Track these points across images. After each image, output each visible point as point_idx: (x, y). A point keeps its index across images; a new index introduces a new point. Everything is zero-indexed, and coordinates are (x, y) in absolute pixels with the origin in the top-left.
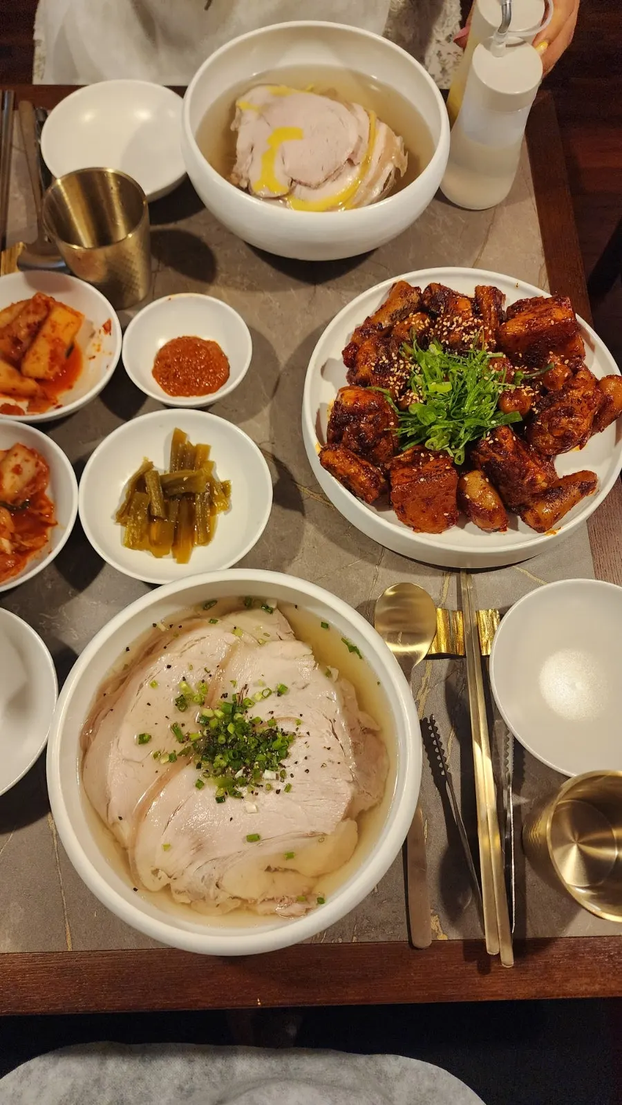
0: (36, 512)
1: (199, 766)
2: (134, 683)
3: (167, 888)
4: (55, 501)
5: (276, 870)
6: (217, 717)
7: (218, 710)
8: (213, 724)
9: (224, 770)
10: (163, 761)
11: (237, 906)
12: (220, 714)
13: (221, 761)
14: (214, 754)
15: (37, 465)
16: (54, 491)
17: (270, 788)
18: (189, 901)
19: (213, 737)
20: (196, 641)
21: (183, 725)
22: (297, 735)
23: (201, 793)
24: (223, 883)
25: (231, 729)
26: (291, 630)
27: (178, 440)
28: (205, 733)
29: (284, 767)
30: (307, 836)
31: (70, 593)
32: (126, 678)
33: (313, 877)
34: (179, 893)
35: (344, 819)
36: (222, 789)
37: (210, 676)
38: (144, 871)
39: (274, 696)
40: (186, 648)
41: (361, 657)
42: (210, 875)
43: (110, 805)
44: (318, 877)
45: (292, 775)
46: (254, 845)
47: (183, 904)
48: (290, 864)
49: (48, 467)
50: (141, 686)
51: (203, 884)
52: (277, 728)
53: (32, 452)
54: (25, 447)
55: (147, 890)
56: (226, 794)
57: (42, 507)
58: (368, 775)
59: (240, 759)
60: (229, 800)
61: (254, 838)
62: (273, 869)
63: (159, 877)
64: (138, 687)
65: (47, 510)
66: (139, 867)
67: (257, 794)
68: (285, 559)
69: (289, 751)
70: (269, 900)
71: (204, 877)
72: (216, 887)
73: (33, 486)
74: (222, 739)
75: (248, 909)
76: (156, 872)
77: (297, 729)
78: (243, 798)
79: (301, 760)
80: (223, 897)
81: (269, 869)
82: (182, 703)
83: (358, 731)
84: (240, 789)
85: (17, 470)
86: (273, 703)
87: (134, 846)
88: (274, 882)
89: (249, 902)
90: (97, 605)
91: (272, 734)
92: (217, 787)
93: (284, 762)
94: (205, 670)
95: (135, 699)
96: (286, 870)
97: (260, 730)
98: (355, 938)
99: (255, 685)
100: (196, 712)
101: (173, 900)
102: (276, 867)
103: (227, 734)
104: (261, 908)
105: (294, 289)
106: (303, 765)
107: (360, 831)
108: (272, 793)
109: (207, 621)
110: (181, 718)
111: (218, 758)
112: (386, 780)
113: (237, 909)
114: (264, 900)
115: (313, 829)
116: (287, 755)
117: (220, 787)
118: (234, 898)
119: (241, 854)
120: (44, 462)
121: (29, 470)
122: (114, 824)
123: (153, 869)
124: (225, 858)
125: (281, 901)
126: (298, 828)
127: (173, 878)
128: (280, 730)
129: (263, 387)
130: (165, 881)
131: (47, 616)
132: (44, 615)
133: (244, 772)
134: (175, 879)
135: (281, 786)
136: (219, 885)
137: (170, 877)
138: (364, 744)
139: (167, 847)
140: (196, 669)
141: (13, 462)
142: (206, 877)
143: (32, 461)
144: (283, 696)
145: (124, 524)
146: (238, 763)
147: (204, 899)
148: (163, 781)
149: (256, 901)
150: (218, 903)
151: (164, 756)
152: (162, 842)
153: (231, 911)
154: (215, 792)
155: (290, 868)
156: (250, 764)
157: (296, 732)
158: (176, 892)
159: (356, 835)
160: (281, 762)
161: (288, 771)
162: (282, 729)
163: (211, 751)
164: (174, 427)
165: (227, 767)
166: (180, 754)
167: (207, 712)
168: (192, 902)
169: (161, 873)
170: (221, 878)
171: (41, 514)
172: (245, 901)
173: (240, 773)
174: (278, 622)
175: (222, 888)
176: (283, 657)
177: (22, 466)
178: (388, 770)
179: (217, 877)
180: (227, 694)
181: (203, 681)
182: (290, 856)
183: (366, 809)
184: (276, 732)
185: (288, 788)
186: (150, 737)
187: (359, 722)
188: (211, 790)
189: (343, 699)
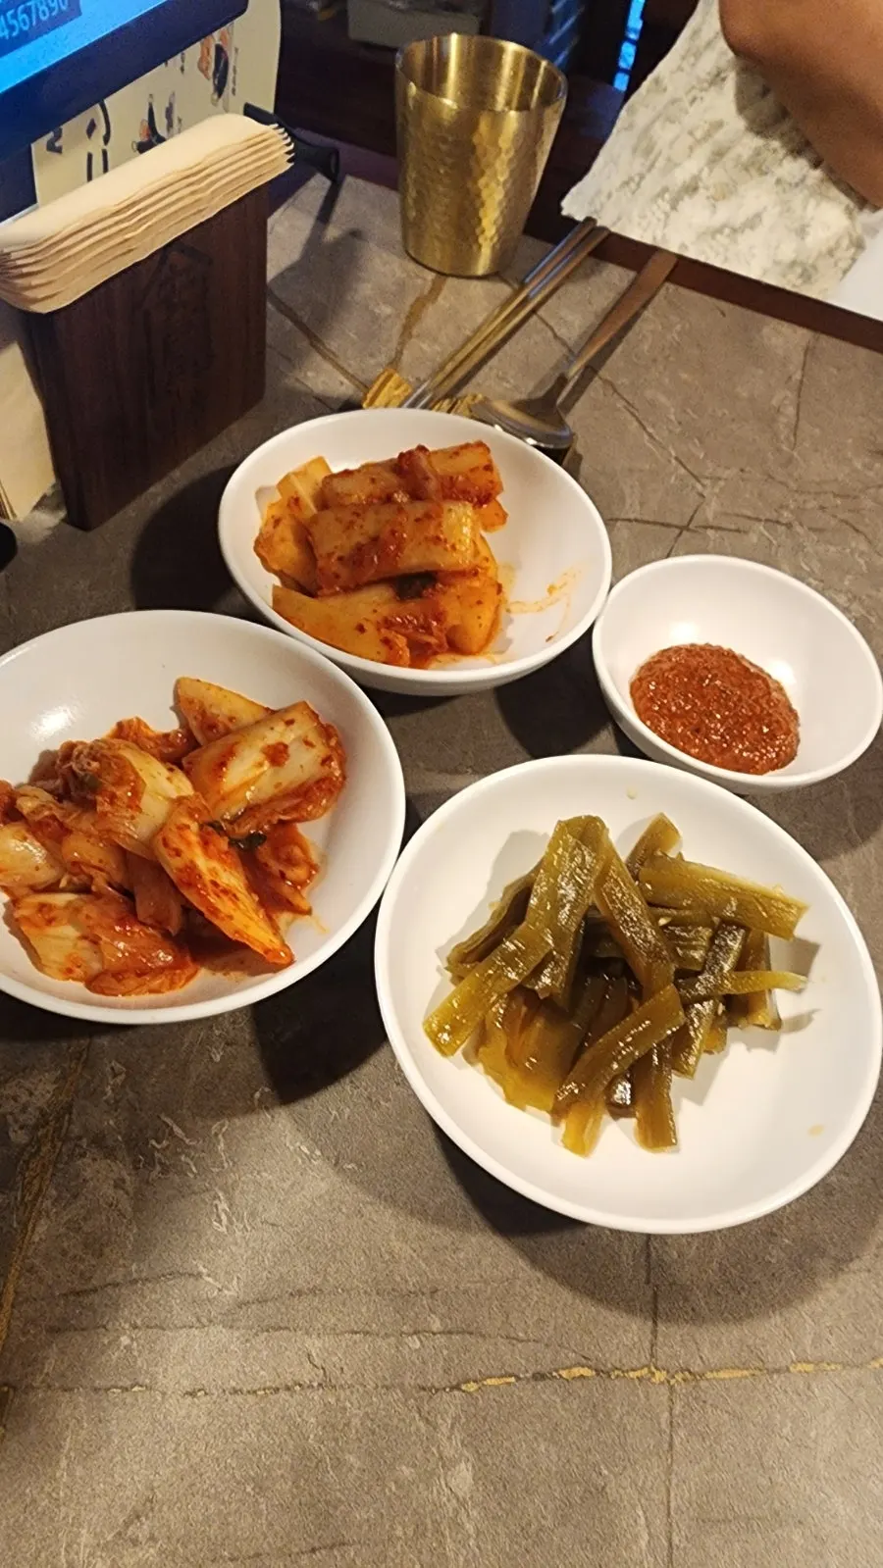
0: (275, 867)
4: (324, 857)
15: (326, 761)
16: (333, 835)
31: (257, 1095)
49: (344, 777)
53: (326, 732)
54: (316, 716)
57: (291, 862)
65: (299, 873)
68: (823, 1254)
73: (296, 801)
85: (277, 755)
90: (310, 1158)
120: (342, 764)
121: (303, 763)
129: (850, 814)
131: (177, 1130)
132: (169, 1121)
141: (276, 734)
143: (320, 751)
145: (458, 978)
164: (659, 812)
171: (283, 876)
177: (291, 750)
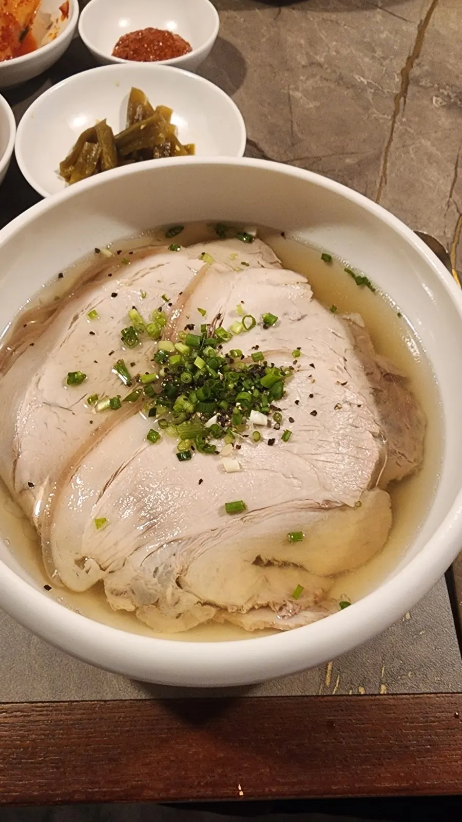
1: (152, 413)
2: (66, 314)
3: (98, 588)
5: (270, 564)
6: (179, 353)
7: (180, 344)
8: (174, 360)
9: (188, 416)
10: (101, 406)
11: (212, 616)
12: (182, 348)
13: (183, 403)
14: (174, 397)
17: (258, 439)
18: (132, 608)
19: (173, 375)
20: (152, 268)
21: (133, 365)
22: (296, 369)
23: (155, 447)
24: (187, 579)
25: (199, 363)
26: (277, 259)
27: (136, 98)
28: (162, 372)
29: (280, 410)
30: (320, 509)
32: (55, 310)
33: (327, 576)
34: (117, 595)
35: (372, 487)
36: (187, 441)
37: (170, 305)
38: (64, 560)
39: (258, 329)
40: (137, 277)
41: (373, 290)
42: (166, 566)
43: (19, 461)
44: (336, 576)
45: (291, 420)
46: (237, 518)
47: (123, 612)
48: (293, 554)
50: (76, 318)
51: (156, 580)
52: (265, 363)
55: (67, 589)
56: (193, 449)
58: (400, 431)
59: (214, 401)
60: (197, 457)
61: (236, 509)
62: (266, 562)
63: (86, 568)
64: (71, 319)
66: (56, 553)
67: (239, 447)
69: (285, 389)
70: (262, 607)
71: (157, 569)
72: (176, 585)
74: (186, 376)
75: (227, 623)
76: (81, 562)
77: (295, 362)
78: (218, 453)
79: (304, 400)
80: (188, 601)
81: (258, 561)
82: (130, 336)
83: (378, 376)
84: (214, 442)
86: (257, 336)
87: (50, 523)
88: (267, 581)
89: (230, 610)
91: (258, 371)
92: (178, 440)
93: (278, 404)
94: (164, 297)
95: (66, 332)
96: (285, 564)
97: (240, 365)
98: (383, 687)
99: (232, 315)
100: (149, 347)
101: (108, 608)
102: (270, 558)
103: (195, 369)
104: (249, 620)
105: (259, 9)
106: (307, 406)
107: (394, 508)
108: (263, 446)
109: (166, 247)
110: (128, 355)
111: (180, 399)
112: (424, 438)
113: (211, 623)
114: (253, 609)
115: (328, 496)
116: (282, 395)
117: (183, 439)
118: (205, 604)
119: (217, 532)
122: (23, 491)
123: (79, 557)
124: (192, 539)
125: (281, 609)
126: (304, 493)
127: (108, 570)
128: (270, 366)
130: (96, 575)
133: (219, 419)
134: (111, 572)
135: (276, 435)
136: (181, 584)
137: (104, 570)
138: (388, 391)
139: (100, 523)
140: (149, 298)
142: (161, 569)
144: (271, 329)
146: (209, 406)
147: (156, 604)
148: (100, 433)
149: (239, 610)
150: (179, 612)
151: (104, 400)
152: (93, 515)
153: (201, 626)
154: (175, 446)
155: (293, 561)
156: (228, 409)
157: (293, 366)
158: (112, 593)
159: (389, 513)
160: (273, 403)
161: (285, 415)
162: (273, 364)
163: (170, 392)
165: (194, 412)
166: (127, 400)
167: (166, 345)
168: (137, 608)
169: (90, 563)
170: (184, 571)
172: (222, 609)
173: (213, 420)
174: (258, 251)
175: (187, 588)
176: (270, 283)
178: (426, 426)
179: (177, 570)
180: (193, 325)
181: (160, 309)
182: (296, 538)
183: (400, 478)
184: (264, 368)
185: (286, 437)
186: (84, 376)
187: (378, 367)
188: (170, 445)
189: (353, 339)
